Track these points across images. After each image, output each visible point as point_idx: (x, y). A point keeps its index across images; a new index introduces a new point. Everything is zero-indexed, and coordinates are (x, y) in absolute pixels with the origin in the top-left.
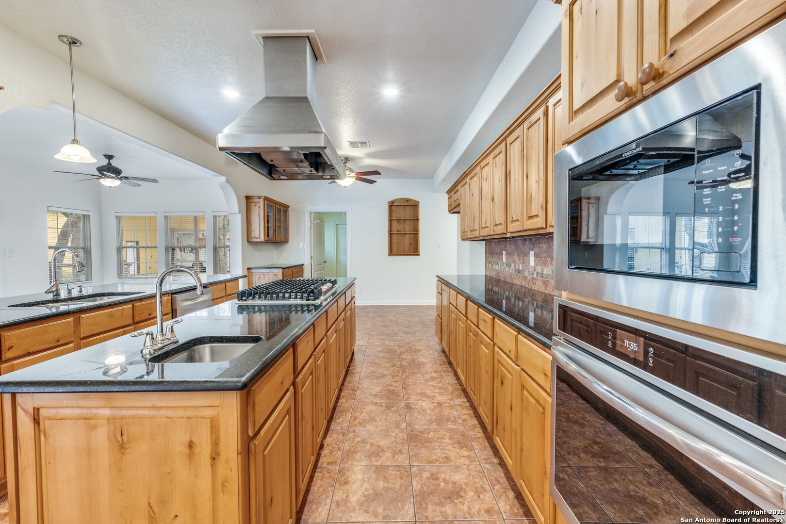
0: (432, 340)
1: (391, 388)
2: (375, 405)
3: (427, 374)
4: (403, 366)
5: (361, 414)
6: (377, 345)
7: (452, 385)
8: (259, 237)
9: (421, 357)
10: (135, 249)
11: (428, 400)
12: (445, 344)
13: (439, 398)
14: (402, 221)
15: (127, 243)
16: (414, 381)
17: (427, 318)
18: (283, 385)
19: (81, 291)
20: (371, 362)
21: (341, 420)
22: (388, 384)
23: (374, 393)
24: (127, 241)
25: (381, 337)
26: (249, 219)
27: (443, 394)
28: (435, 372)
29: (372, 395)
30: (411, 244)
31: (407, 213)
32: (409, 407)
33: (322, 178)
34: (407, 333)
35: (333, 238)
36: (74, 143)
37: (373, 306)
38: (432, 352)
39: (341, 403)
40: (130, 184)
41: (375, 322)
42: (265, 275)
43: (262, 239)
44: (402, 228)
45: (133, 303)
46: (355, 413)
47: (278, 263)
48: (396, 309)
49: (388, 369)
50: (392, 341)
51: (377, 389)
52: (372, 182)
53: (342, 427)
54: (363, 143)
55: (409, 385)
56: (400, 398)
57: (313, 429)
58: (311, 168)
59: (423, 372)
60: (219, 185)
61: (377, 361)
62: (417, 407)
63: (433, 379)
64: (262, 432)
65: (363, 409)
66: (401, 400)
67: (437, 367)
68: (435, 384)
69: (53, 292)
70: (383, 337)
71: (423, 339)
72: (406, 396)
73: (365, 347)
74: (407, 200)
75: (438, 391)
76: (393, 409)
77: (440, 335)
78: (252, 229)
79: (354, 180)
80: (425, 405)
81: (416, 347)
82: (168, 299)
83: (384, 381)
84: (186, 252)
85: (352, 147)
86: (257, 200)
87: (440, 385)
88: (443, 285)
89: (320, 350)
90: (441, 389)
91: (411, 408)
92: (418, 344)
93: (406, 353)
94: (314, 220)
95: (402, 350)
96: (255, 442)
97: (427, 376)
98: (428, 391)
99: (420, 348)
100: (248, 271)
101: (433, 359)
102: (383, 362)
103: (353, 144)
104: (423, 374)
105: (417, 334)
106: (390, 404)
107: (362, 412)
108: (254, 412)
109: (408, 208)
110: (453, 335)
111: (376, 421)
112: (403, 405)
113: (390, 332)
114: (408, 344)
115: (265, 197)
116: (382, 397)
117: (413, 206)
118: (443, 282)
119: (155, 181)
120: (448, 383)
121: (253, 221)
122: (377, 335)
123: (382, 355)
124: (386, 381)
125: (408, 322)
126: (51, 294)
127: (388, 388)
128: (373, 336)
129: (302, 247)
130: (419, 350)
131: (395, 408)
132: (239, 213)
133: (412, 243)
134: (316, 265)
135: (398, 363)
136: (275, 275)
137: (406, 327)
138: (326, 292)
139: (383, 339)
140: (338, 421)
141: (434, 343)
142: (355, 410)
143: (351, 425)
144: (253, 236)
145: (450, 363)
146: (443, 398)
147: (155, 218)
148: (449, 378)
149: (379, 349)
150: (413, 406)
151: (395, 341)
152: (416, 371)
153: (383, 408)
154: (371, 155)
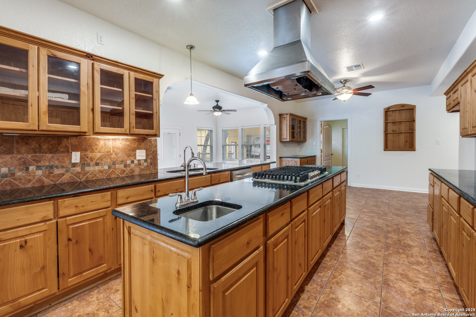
0: (424, 226)
1: (372, 260)
2: (354, 271)
3: (412, 257)
4: (387, 243)
5: (340, 275)
6: (366, 221)
7: (441, 276)
8: (287, 138)
9: (408, 239)
10: (235, 146)
11: (409, 283)
12: (436, 233)
13: (423, 285)
14: (397, 123)
15: (232, 143)
16: (397, 260)
17: (422, 204)
18: (250, 245)
19: (194, 167)
20: (358, 234)
21: (322, 274)
22: (369, 256)
23: (355, 260)
24: (232, 142)
25: (371, 215)
26: (281, 128)
27: (429, 283)
28: (422, 257)
29: (353, 262)
30: (406, 142)
31: (404, 116)
32: (386, 283)
33: (315, 95)
34: (398, 215)
35: (340, 138)
36: (191, 95)
37: (369, 189)
38: (422, 237)
39: (326, 261)
40: (226, 114)
41: (368, 201)
42: (290, 162)
43: (288, 140)
44: (397, 129)
45: (211, 174)
46: (335, 273)
47: (300, 155)
48: (390, 193)
49: (372, 243)
50: (381, 219)
51: (358, 258)
52: (367, 95)
53: (322, 281)
54: (358, 66)
55: (390, 262)
56: (379, 272)
57: (288, 278)
58: (305, 89)
59: (408, 254)
60: (264, 109)
61: (363, 234)
62: (396, 286)
63: (418, 263)
64: (223, 279)
65: (342, 271)
66: (379, 274)
67: (425, 253)
68: (420, 269)
69: (183, 166)
70: (373, 214)
71: (414, 223)
72: (386, 272)
73: (355, 220)
74: (403, 106)
75: (423, 277)
76: (370, 280)
77: (431, 224)
78: (283, 133)
79: (352, 95)
80: (405, 287)
81: (404, 229)
82: (229, 173)
83: (366, 252)
84: (257, 147)
85: (349, 71)
86: (285, 116)
87: (427, 272)
88: (435, 179)
89: (298, 220)
90: (427, 276)
91: (389, 285)
92: (408, 227)
93: (393, 233)
94: (324, 126)
95: (390, 229)
96: (214, 285)
97: (412, 259)
98: (411, 274)
99: (409, 231)
100: (280, 159)
101: (422, 244)
102: (368, 236)
103: (350, 69)
104: (408, 256)
105: (408, 218)
106: (368, 275)
107: (341, 274)
108: (213, 263)
109: (404, 112)
110: (445, 227)
111: (352, 285)
112: (380, 279)
113: (380, 212)
114: (396, 225)
115: (290, 113)
116: (361, 266)
117: (411, 109)
118: (435, 175)
119: (235, 111)
120: (437, 273)
121: (283, 129)
122: (368, 212)
123: (369, 230)
124: (368, 253)
125: (400, 205)
126: (183, 167)
127: (369, 259)
128: (364, 212)
129: (315, 144)
130: (407, 233)
131: (372, 280)
132: (275, 125)
133: (408, 140)
134: (325, 156)
135: (383, 240)
136: (296, 162)
137: (397, 210)
138: (312, 177)
139: (372, 217)
140: (320, 274)
141: (425, 229)
142: (335, 270)
143: (330, 282)
144: (283, 138)
145: (441, 253)
146: (428, 287)
147: (238, 129)
148: (439, 268)
149: (368, 224)
150: (391, 284)
151: (384, 220)
152: (401, 251)
153: (360, 276)
154: (365, 75)
